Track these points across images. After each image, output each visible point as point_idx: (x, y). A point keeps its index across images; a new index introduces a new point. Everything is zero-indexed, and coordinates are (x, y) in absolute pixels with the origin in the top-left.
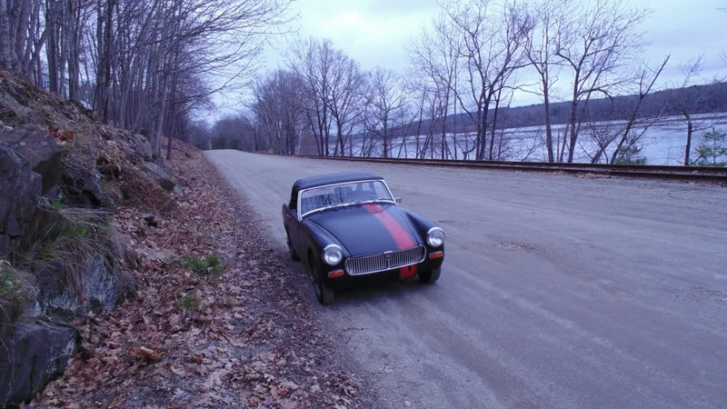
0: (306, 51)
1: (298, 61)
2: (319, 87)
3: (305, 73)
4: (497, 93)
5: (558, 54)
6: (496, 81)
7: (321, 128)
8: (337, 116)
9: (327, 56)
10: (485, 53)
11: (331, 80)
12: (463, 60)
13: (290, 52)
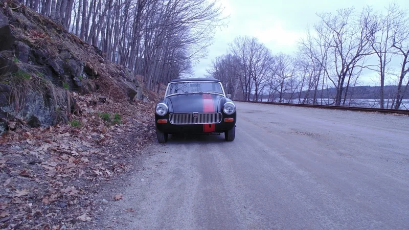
0: (242, 44)
1: (237, 49)
2: (248, 63)
3: (240, 55)
4: (351, 70)
5: (394, 46)
6: (351, 63)
7: (246, 86)
8: (255, 80)
9: (254, 46)
10: (346, 45)
11: (254, 60)
12: (332, 49)
13: (233, 43)
